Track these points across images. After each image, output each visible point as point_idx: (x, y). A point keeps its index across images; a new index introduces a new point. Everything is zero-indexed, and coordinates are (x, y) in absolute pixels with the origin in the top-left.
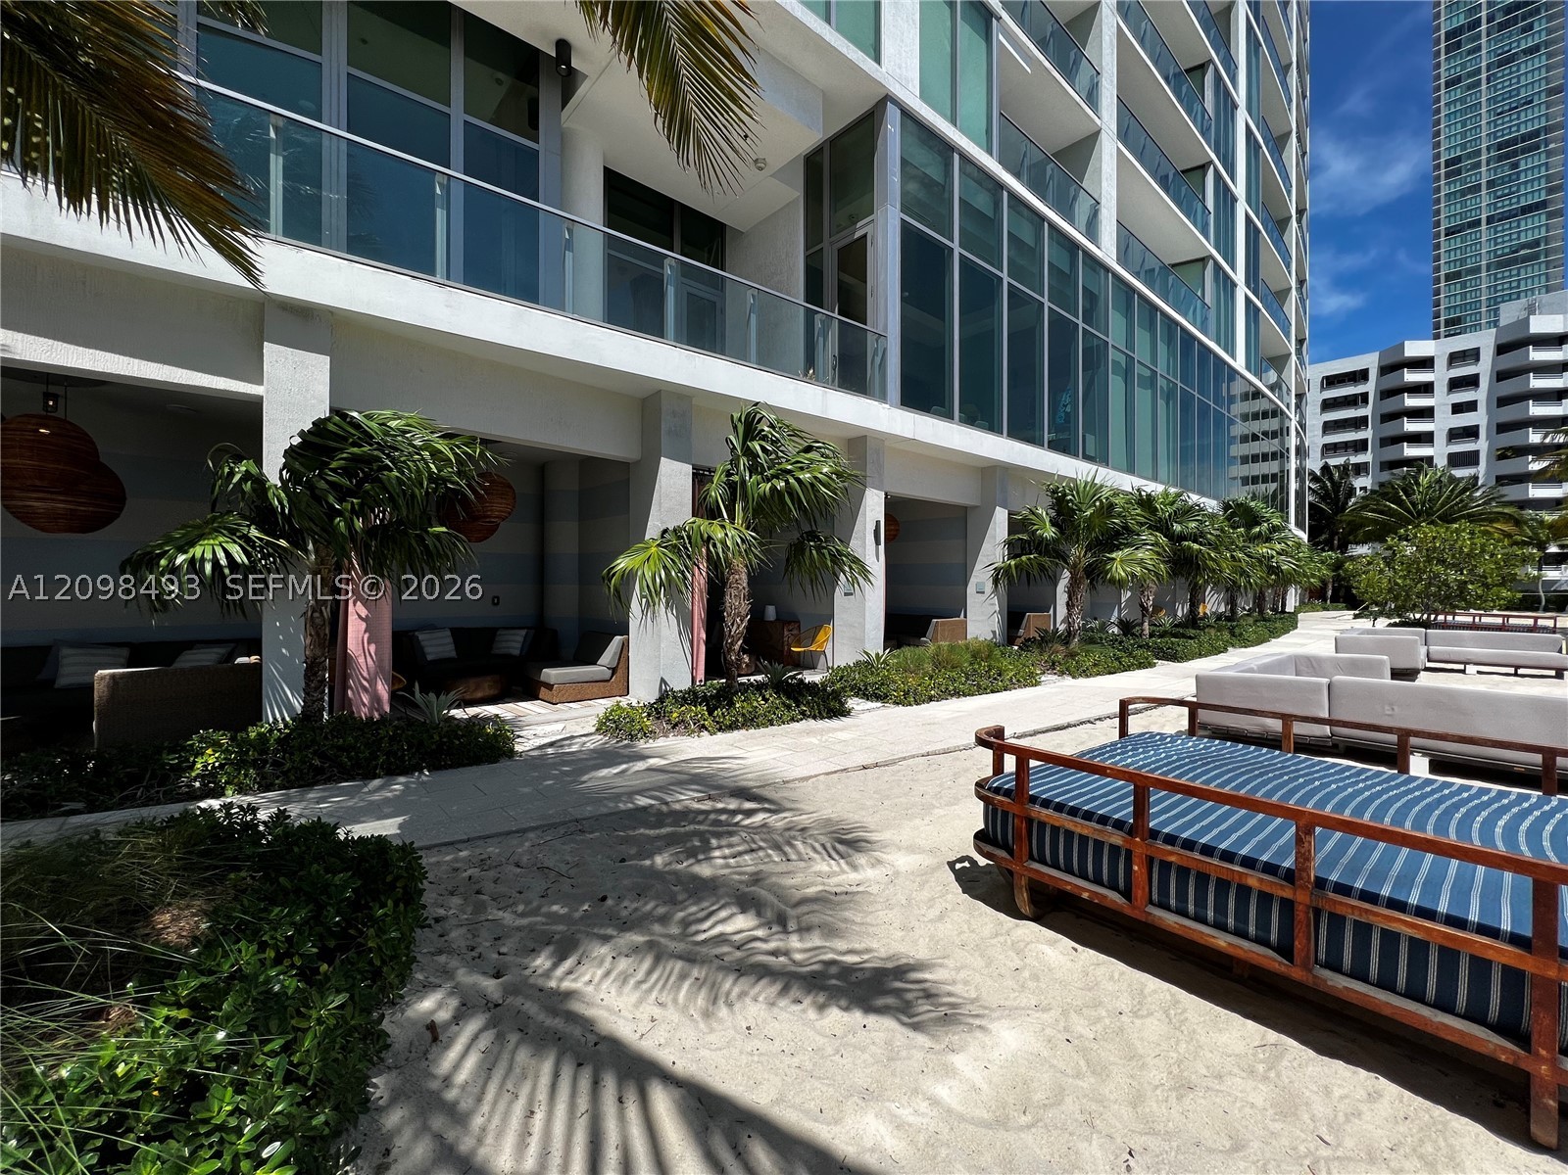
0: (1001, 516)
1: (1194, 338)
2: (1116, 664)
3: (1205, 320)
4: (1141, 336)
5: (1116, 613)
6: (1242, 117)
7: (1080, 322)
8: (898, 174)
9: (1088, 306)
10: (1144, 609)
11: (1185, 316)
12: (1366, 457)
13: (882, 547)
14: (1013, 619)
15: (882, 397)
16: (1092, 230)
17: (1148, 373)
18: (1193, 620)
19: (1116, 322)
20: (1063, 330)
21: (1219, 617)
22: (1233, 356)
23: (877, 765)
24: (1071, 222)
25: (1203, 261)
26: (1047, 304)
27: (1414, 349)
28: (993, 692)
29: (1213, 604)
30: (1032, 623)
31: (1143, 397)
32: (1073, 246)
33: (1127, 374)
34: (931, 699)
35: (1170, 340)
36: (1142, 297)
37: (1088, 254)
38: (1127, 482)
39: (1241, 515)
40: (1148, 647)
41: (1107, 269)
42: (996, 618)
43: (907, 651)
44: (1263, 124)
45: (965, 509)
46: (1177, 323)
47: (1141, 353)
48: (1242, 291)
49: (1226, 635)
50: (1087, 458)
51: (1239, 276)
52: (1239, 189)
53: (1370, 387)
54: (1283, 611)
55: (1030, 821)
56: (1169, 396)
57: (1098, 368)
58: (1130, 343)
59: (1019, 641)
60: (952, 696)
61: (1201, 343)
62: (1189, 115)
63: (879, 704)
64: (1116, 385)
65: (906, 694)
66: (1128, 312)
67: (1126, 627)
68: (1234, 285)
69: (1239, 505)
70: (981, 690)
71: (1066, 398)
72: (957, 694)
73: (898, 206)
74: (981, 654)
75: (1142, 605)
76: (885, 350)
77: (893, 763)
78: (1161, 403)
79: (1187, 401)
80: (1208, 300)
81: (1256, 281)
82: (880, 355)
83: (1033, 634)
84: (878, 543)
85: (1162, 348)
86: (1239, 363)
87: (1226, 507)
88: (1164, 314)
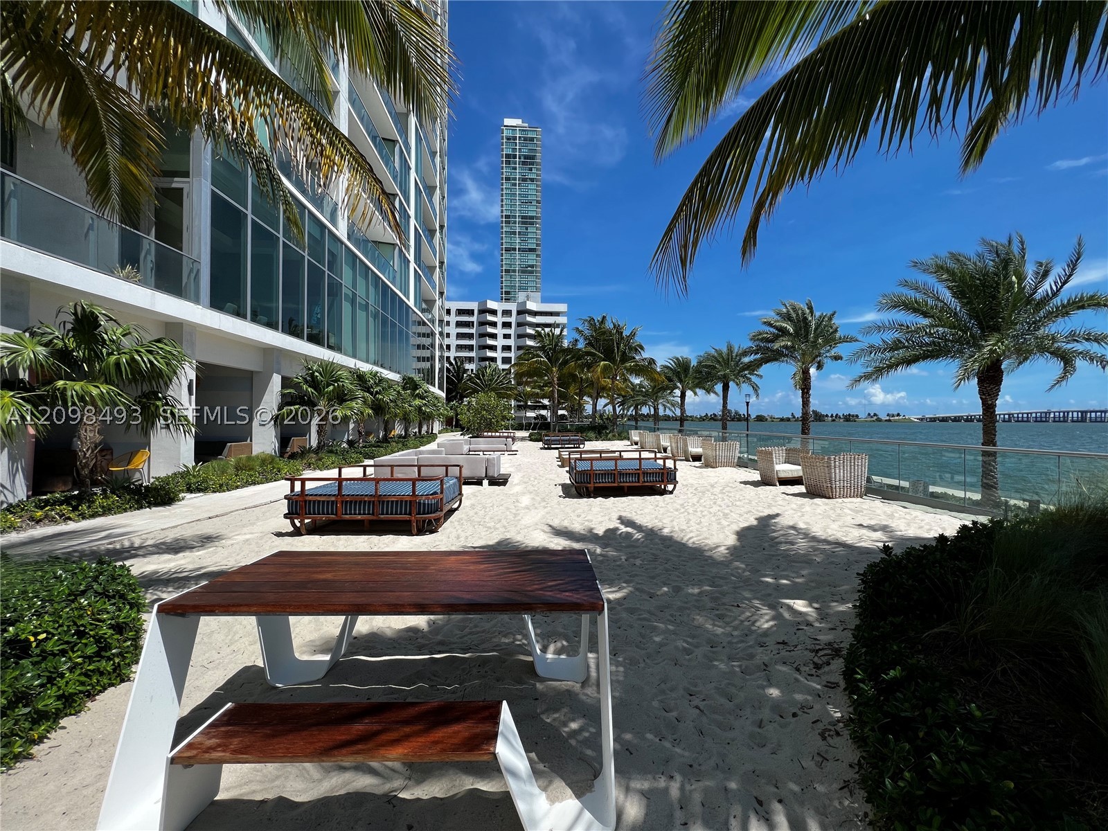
0: (276, 380)
1: (389, 287)
2: (344, 462)
3: (394, 278)
4: (361, 282)
5: (346, 437)
6: (413, 174)
7: (326, 270)
8: (210, 160)
9: (331, 259)
10: (360, 433)
11: (384, 275)
12: (473, 354)
13: (193, 397)
14: (284, 441)
15: (197, 300)
16: (333, 220)
17: (364, 303)
18: (386, 440)
19: (347, 272)
20: (315, 273)
21: (400, 436)
22: (408, 299)
23: (217, 516)
24: (322, 213)
25: (394, 245)
26: (307, 257)
27: (491, 305)
28: (275, 481)
29: (398, 430)
30: (295, 444)
31: (361, 315)
32: (323, 226)
33: (353, 301)
34: (237, 487)
35: (376, 286)
36: (361, 261)
37: (330, 232)
38: (350, 362)
39: (410, 384)
40: (361, 453)
41: (342, 243)
42: (274, 440)
43: (214, 464)
44: (423, 180)
45: (252, 372)
46: (380, 278)
47: (361, 291)
48: (412, 265)
49: (400, 445)
50: (330, 347)
51: (411, 257)
52: (412, 212)
53: (474, 319)
54: (432, 433)
55: (306, 501)
56: (375, 316)
57: (337, 296)
58: (354, 285)
59: (287, 455)
60: (251, 485)
61: (391, 289)
62: (386, 167)
63: (202, 494)
64: (346, 307)
65: (221, 486)
66: (354, 268)
67: (351, 443)
68: (409, 261)
69: (409, 378)
70: (268, 481)
71: (317, 309)
72: (254, 483)
73: (209, 180)
74: (265, 461)
75: (359, 431)
76: (198, 271)
77: (227, 514)
78: (371, 320)
79: (385, 320)
80: (395, 268)
81: (420, 261)
82: (195, 272)
83: (296, 450)
84: (190, 393)
85: (372, 289)
86: (411, 303)
87: (404, 379)
88: (372, 271)
